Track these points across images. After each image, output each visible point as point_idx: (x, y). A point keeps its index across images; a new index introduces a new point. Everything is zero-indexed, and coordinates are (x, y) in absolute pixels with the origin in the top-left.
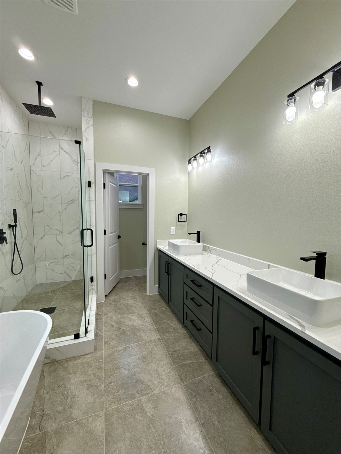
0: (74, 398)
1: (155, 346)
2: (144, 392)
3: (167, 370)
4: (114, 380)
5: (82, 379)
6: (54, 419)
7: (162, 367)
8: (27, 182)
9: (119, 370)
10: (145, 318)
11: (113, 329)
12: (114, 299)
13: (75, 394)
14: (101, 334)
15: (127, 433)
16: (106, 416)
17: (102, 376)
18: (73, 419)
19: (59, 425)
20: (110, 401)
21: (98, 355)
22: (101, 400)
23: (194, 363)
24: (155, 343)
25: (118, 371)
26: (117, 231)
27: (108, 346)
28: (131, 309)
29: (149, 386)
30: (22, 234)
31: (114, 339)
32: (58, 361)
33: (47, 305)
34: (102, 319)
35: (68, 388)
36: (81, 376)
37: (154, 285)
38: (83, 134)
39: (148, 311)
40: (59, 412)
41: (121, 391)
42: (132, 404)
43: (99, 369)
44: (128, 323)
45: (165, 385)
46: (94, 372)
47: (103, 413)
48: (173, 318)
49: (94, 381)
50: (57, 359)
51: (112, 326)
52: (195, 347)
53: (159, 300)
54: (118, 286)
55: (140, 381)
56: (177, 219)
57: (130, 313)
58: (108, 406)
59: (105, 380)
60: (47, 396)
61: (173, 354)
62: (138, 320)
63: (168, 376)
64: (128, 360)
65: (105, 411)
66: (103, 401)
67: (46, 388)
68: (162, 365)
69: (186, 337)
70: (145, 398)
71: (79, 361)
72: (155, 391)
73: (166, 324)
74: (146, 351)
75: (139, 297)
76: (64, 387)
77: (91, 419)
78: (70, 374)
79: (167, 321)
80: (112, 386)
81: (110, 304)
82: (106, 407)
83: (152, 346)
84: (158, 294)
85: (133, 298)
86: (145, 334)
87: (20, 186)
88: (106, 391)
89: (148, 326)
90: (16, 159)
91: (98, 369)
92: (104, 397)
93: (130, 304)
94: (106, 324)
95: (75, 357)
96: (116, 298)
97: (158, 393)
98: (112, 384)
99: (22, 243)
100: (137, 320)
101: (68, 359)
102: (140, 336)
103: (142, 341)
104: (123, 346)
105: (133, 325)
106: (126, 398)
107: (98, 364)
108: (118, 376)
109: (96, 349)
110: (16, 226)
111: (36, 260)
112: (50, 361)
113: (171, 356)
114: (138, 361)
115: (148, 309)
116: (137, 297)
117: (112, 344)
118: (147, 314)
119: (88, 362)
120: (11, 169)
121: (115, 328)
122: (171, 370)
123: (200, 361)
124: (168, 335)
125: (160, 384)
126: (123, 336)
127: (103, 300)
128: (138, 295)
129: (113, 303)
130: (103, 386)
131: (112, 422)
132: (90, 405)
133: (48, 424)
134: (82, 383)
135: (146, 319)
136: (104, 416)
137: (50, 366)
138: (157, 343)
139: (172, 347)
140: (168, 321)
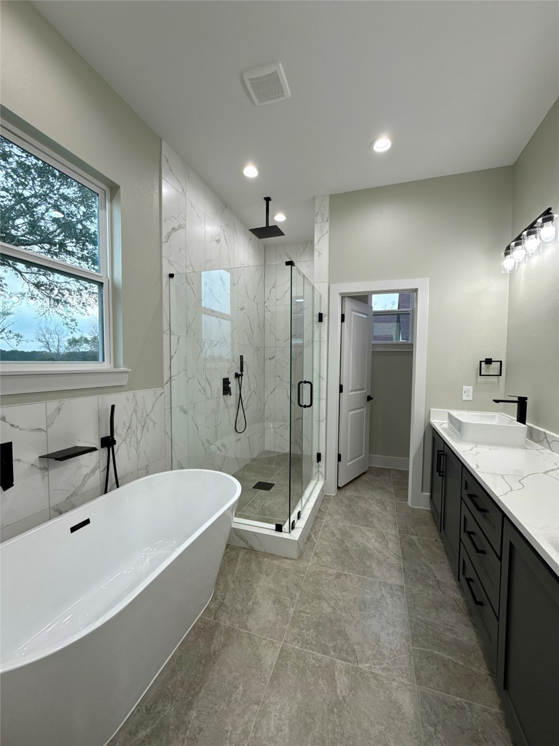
0: (256, 604)
1: (389, 595)
2: (344, 656)
3: (397, 646)
4: (308, 611)
5: (272, 586)
6: (229, 616)
7: (388, 634)
8: (259, 323)
9: (320, 602)
10: (389, 543)
11: (332, 539)
12: (350, 496)
13: (258, 601)
14: (315, 540)
15: (299, 693)
16: (282, 650)
17: (296, 596)
18: (246, 628)
19: (232, 625)
20: (294, 635)
21: (300, 566)
22: (284, 627)
23: (457, 664)
24: (392, 590)
25: (318, 601)
26: (365, 389)
27: (317, 560)
28: (370, 520)
29: (354, 650)
30: (249, 385)
31: (328, 554)
32: (255, 551)
33: (266, 478)
34: (323, 519)
35: (254, 588)
36: (272, 583)
37: (422, 492)
38: (316, 247)
39: (399, 532)
40: (237, 611)
41: (312, 631)
42: (320, 661)
43: (295, 585)
44: (358, 538)
45: (382, 666)
46: (288, 585)
47: (279, 645)
48: (444, 562)
49: (284, 597)
50: (255, 548)
51: (333, 534)
52: (474, 637)
53: (426, 521)
54: (363, 478)
55: (343, 634)
56: (477, 370)
57: (367, 526)
58: (289, 640)
59: (297, 604)
60: (232, 586)
61: (418, 625)
62: (376, 541)
63: (395, 656)
64: (338, 594)
65: (283, 644)
66: (285, 630)
67: (234, 576)
68: (390, 632)
69: (458, 608)
70: (342, 664)
71: (276, 562)
72: (362, 665)
73: (424, 567)
74: (370, 594)
75: (391, 504)
76: (250, 585)
77: (264, 642)
78: (261, 573)
79: (430, 563)
80: (303, 617)
81: (342, 501)
82: (286, 640)
83: (383, 592)
84: (428, 511)
85: (382, 503)
86: (379, 568)
87: (251, 327)
88: (294, 619)
89: (389, 558)
90: (248, 296)
91: (293, 584)
92: (288, 625)
93: (372, 511)
94: (325, 529)
95: (274, 555)
96: (354, 495)
97: (366, 672)
98: (304, 615)
99: (249, 397)
100: (373, 540)
101: (266, 553)
102: (369, 567)
103: (370, 576)
104: (338, 570)
105: (366, 545)
106: (315, 645)
107: (297, 578)
108: (315, 609)
109: (300, 557)
110: (242, 375)
111: (265, 419)
112: (247, 547)
113: (413, 626)
114: (351, 603)
115: (399, 530)
116: (387, 503)
117: (323, 559)
118: (396, 537)
119: (286, 568)
120: (241, 309)
121: (335, 539)
122: (403, 649)
123: (475, 669)
124: (421, 587)
125: (376, 659)
126: (343, 556)
127: (333, 492)
128: (391, 501)
129: (346, 502)
130: (292, 610)
131: (285, 664)
132: (268, 625)
133: (223, 617)
134: (270, 591)
135: (390, 545)
136: (280, 649)
137: (246, 553)
138: (394, 591)
139: (421, 612)
140: (432, 564)
